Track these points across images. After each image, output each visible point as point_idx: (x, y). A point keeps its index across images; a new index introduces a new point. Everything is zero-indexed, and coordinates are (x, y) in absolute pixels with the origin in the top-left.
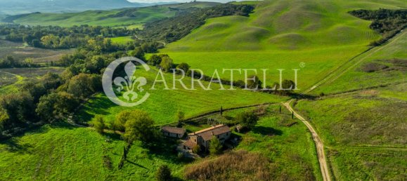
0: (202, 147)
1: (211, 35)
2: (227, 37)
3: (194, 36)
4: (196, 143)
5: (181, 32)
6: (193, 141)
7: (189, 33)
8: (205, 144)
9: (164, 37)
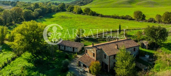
0: (103, 65)
1: (104, 2)
2: (112, 3)
3: (94, 3)
4: (95, 58)
5: (87, 1)
6: (91, 56)
7: (92, 2)
8: (107, 61)
9: (79, 4)
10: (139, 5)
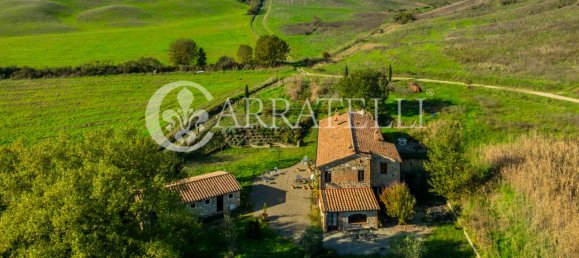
10: (88, 19)
